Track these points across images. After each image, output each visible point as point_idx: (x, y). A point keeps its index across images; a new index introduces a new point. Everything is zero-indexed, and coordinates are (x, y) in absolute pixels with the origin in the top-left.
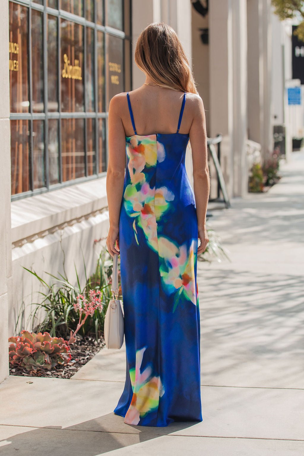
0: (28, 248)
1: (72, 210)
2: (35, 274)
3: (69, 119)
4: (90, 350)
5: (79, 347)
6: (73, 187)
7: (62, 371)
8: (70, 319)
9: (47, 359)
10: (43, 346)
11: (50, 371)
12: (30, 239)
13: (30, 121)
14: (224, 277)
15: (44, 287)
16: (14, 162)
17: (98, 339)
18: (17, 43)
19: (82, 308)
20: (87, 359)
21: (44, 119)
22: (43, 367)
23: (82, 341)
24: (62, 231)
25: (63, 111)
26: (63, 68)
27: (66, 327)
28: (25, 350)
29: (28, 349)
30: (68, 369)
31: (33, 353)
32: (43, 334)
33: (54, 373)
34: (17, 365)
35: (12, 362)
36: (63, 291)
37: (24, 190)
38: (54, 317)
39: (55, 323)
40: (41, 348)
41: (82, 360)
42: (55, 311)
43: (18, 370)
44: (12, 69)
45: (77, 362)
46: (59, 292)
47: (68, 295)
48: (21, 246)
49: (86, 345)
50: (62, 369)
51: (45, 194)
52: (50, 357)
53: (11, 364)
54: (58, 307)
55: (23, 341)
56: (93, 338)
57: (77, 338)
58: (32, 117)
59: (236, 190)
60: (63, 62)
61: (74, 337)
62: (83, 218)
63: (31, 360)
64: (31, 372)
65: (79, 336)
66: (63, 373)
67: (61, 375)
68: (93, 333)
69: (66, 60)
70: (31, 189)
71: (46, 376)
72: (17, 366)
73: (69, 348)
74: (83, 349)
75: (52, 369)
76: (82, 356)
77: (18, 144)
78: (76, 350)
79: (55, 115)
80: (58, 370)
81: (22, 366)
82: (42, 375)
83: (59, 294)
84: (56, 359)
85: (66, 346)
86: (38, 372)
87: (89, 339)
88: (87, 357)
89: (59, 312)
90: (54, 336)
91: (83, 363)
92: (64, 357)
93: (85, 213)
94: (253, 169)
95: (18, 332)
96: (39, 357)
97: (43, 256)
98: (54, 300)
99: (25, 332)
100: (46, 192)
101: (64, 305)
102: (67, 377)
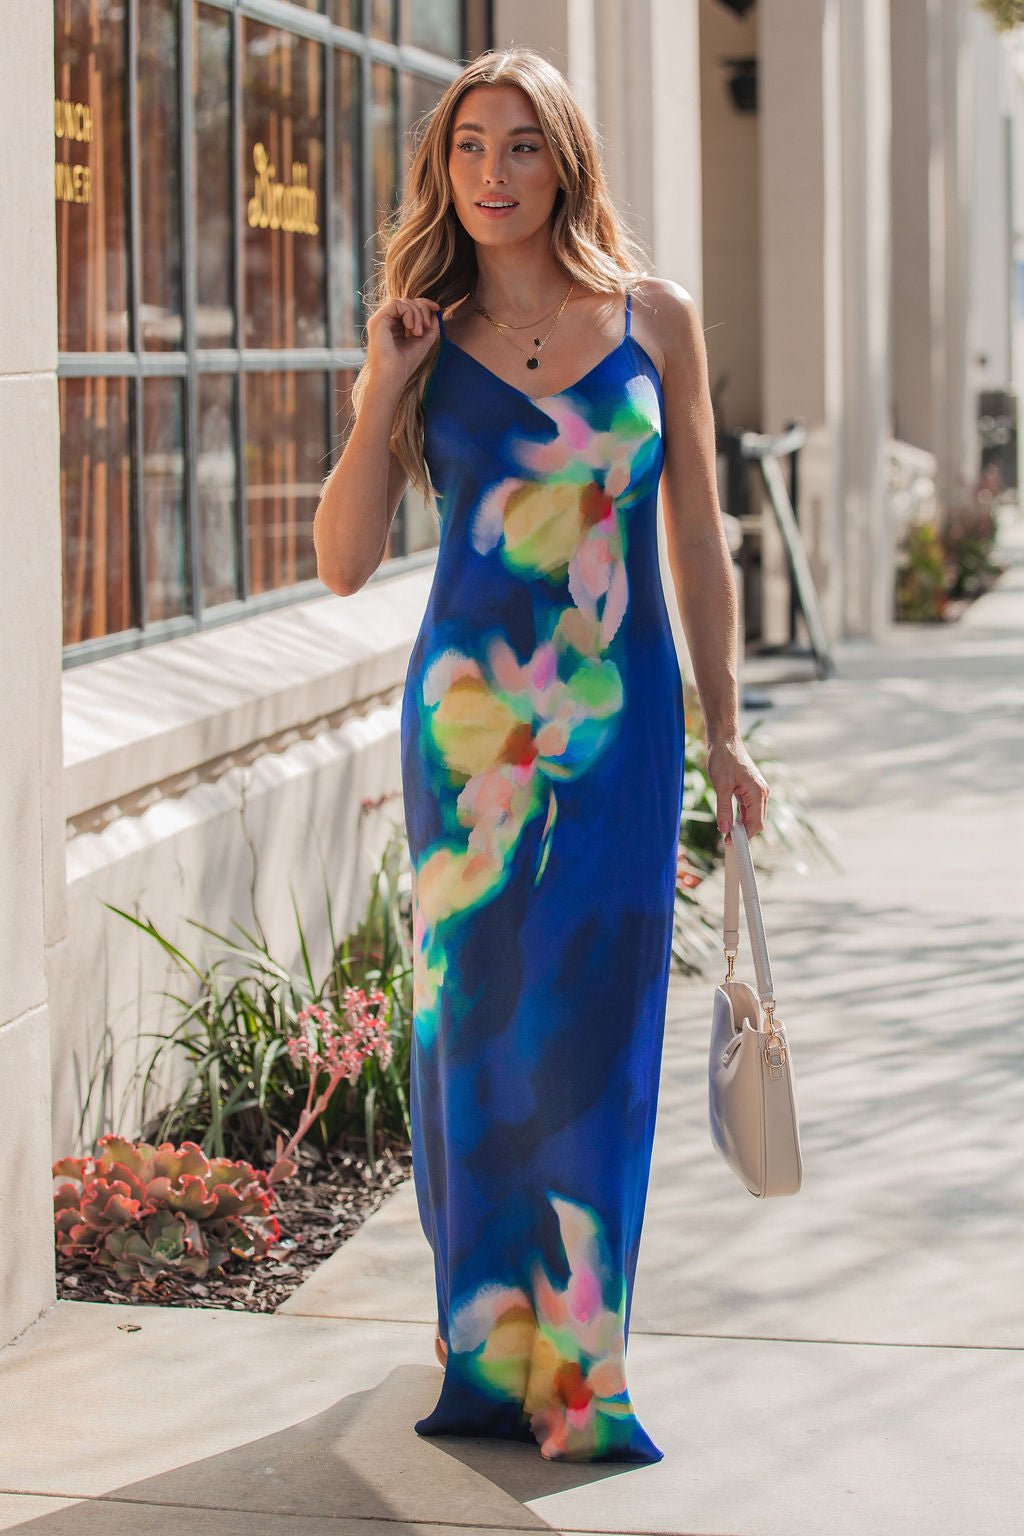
0: (124, 836)
1: (277, 697)
2: (151, 930)
3: (272, 375)
4: (345, 1201)
5: (309, 1190)
6: (287, 612)
7: (247, 1284)
8: (276, 1088)
9: (194, 1237)
10: (177, 1193)
11: (203, 1281)
12: (132, 803)
13: (132, 381)
14: (822, 930)
15: (182, 975)
16: (73, 527)
17: (377, 1159)
18: (85, 103)
19: (319, 1053)
20: (337, 1234)
21: (183, 372)
22: (177, 1267)
23: (319, 1166)
24: (247, 773)
25: (252, 343)
26: (250, 194)
27: (261, 1119)
28: (113, 1206)
29: (125, 1203)
30: (269, 1275)
31: (143, 1218)
32: (177, 1147)
33: (217, 1288)
34: (84, 1261)
35: (66, 1249)
36: (250, 988)
37: (111, 628)
38: (217, 1082)
39: (220, 1107)
40: (172, 1199)
41: (320, 1241)
42: (223, 1063)
43: (90, 1281)
44: (69, 195)
45: (301, 1249)
46: (236, 996)
47: (270, 1002)
48: (99, 830)
49: (334, 1182)
50: (245, 1274)
51: (185, 642)
52: (202, 1229)
53: (65, 1257)
54: (234, 1045)
55: (106, 1172)
56: (358, 1157)
57: (302, 1157)
58: (140, 366)
59: (854, 614)
60: (252, 172)
61: (290, 1155)
62: (324, 724)
63: (136, 1242)
64: (136, 1285)
65: (308, 1150)
66: (249, 1291)
67: (243, 1296)
68: (359, 1139)
69: (261, 166)
70: (136, 622)
71: (189, 1301)
72: (86, 1266)
73: (270, 1196)
74: (322, 1198)
75: (212, 1274)
76: (319, 1225)
77: (93, 465)
78: (299, 1201)
79: (225, 358)
80: (232, 1278)
81: (103, 1265)
82: (174, 1299)
83: (236, 999)
84: (225, 1238)
85: (260, 1189)
86: (160, 1288)
87: (342, 1161)
88: (335, 1229)
89: (237, 1066)
90: (216, 1153)
91: (323, 1250)
92: (254, 1229)
93: (329, 706)
94: (912, 542)
95: (88, 1140)
96: (164, 1230)
97: (179, 865)
98: (219, 1022)
99: (113, 1142)
100: (188, 632)
101: (254, 1039)
102: (264, 1305)
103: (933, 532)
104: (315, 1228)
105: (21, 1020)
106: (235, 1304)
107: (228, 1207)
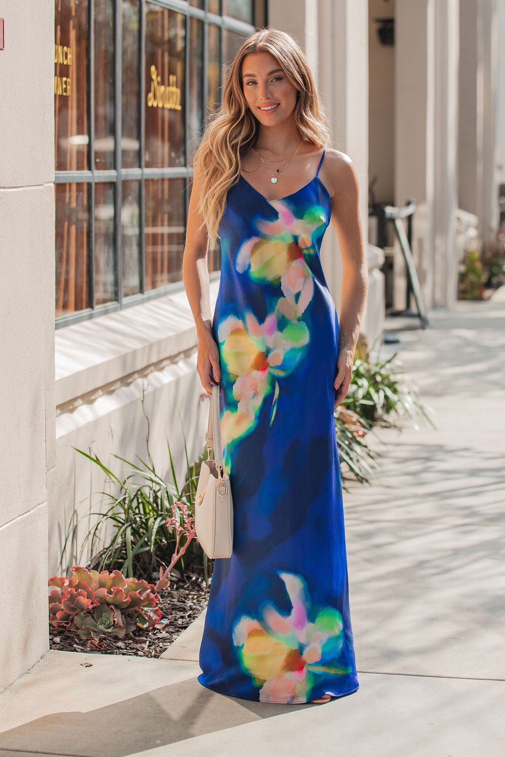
0: (84, 414)
1: (159, 342)
2: (97, 461)
3: (158, 180)
4: (193, 599)
5: (175, 593)
6: (163, 299)
7: (145, 642)
8: (158, 541)
9: (118, 618)
10: (110, 596)
11: (122, 640)
12: (88, 398)
13: (89, 185)
14: (427, 459)
15: (112, 484)
16: (61, 258)
17: (209, 577)
18: (68, 46)
19: (181, 525)
20: (189, 616)
21: (114, 180)
22: (110, 633)
23: (179, 580)
24: (145, 381)
25: (148, 165)
26: (148, 91)
27: (151, 556)
28: (78, 602)
29: (84, 601)
30: (156, 637)
31: (93, 608)
32: (110, 572)
33: (130, 644)
34: (63, 629)
35: (54, 623)
36: (146, 491)
37: (78, 307)
38: (130, 538)
39: (131, 551)
40: (108, 599)
41: (181, 620)
42: (133, 528)
43: (66, 639)
44: (60, 92)
45: (171, 624)
46: (139, 494)
47: (156, 498)
48: (72, 411)
49: (187, 589)
50: (144, 637)
51: (113, 315)
52: (122, 614)
53: (53, 627)
54: (138, 519)
55: (74, 585)
56: (199, 576)
57: (171, 575)
58: (93, 177)
59: (438, 296)
60: (149, 80)
61: (166, 575)
62: (182, 356)
63: (89, 620)
64: (89, 642)
65: (175, 573)
66: (146, 646)
67: (143, 648)
68: (200, 567)
69: (154, 77)
70: (90, 305)
71: (116, 651)
72: (65, 631)
73: (156, 597)
74: (181, 597)
75: (127, 637)
76: (180, 611)
77: (69, 226)
78: (169, 598)
79: (134, 173)
80: (137, 638)
81: (72, 631)
82: (109, 650)
83: (139, 496)
84: (134, 618)
85: (151, 594)
86: (101, 644)
87: (192, 578)
88: (188, 614)
89: (139, 530)
90: (129, 576)
91: (182, 624)
92: (148, 614)
93: (185, 347)
94: (467, 260)
95: (64, 567)
96: (103, 614)
97: (110, 427)
98: (130, 507)
99: (78, 569)
100: (115, 310)
101: (148, 516)
102: (153, 653)
103: (477, 255)
104: (178, 613)
105: (34, 510)
106: (139, 652)
107: (135, 602)
